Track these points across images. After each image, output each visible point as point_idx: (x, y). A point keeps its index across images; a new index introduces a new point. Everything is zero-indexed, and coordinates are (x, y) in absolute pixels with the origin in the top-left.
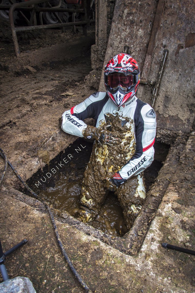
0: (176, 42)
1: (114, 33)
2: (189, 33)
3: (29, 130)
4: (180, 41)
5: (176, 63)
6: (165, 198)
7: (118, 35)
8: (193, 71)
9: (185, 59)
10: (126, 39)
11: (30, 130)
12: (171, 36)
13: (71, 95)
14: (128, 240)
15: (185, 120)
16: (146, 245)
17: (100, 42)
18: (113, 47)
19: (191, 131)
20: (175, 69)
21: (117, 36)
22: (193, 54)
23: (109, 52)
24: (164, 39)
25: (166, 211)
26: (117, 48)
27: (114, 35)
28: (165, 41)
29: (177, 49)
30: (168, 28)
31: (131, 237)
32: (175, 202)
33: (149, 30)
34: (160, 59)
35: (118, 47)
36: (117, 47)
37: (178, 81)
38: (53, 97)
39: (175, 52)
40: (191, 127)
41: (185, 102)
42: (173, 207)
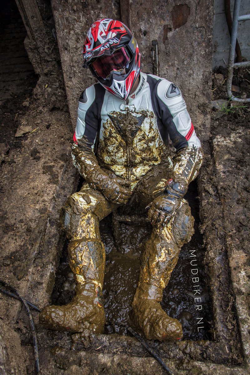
0: (160, 22)
1: (62, 27)
2: (174, 5)
3: (13, 226)
4: (164, 20)
5: (167, 54)
6: (233, 264)
7: (70, 30)
8: (193, 60)
9: (178, 45)
10: (85, 34)
11: (15, 224)
12: (149, 15)
13: (30, 132)
14: (222, 342)
15: (200, 126)
16: (248, 345)
17: (36, 35)
18: (69, 50)
19: (210, 138)
20: (168, 62)
21: (69, 32)
22: (187, 36)
23: (66, 59)
24: (141, 21)
25: (244, 284)
26: (75, 50)
27: (64, 30)
28: (143, 25)
29: (163, 33)
30: (141, 4)
31: (221, 334)
32: (246, 266)
33: (114, 13)
34: (144, 53)
35: (77, 48)
36: (75, 48)
37: (177, 79)
38: (6, 145)
39: (162, 39)
40: (210, 133)
41: (194, 104)
42: (248, 275)
